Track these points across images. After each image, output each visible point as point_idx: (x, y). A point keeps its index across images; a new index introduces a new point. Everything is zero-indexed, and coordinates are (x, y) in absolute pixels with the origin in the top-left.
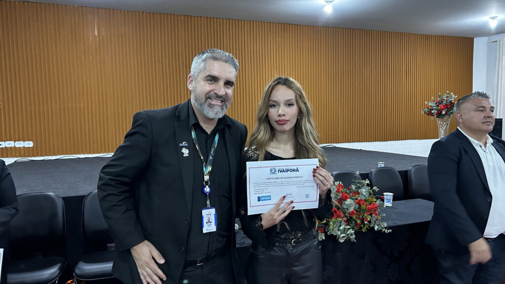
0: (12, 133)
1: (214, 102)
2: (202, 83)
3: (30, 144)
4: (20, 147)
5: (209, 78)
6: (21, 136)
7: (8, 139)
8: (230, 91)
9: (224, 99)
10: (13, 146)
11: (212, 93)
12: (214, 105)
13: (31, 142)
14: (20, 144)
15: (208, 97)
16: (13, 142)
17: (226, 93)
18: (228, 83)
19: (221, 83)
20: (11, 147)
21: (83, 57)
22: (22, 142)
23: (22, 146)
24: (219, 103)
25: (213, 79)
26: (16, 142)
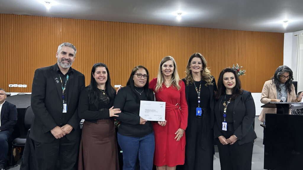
0: (17, 80)
1: (65, 61)
2: (61, 54)
3: (25, 86)
4: (20, 87)
5: (63, 53)
6: (21, 82)
7: (15, 83)
8: (72, 58)
9: (69, 61)
10: (17, 86)
11: (64, 58)
12: (65, 63)
13: (26, 85)
14: (20, 86)
15: (62, 60)
16: (17, 85)
17: (70, 59)
18: (71, 55)
19: (68, 55)
20: (16, 87)
21: (54, 43)
22: (22, 85)
23: (21, 87)
24: (67, 62)
25: (64, 53)
26: (19, 85)
